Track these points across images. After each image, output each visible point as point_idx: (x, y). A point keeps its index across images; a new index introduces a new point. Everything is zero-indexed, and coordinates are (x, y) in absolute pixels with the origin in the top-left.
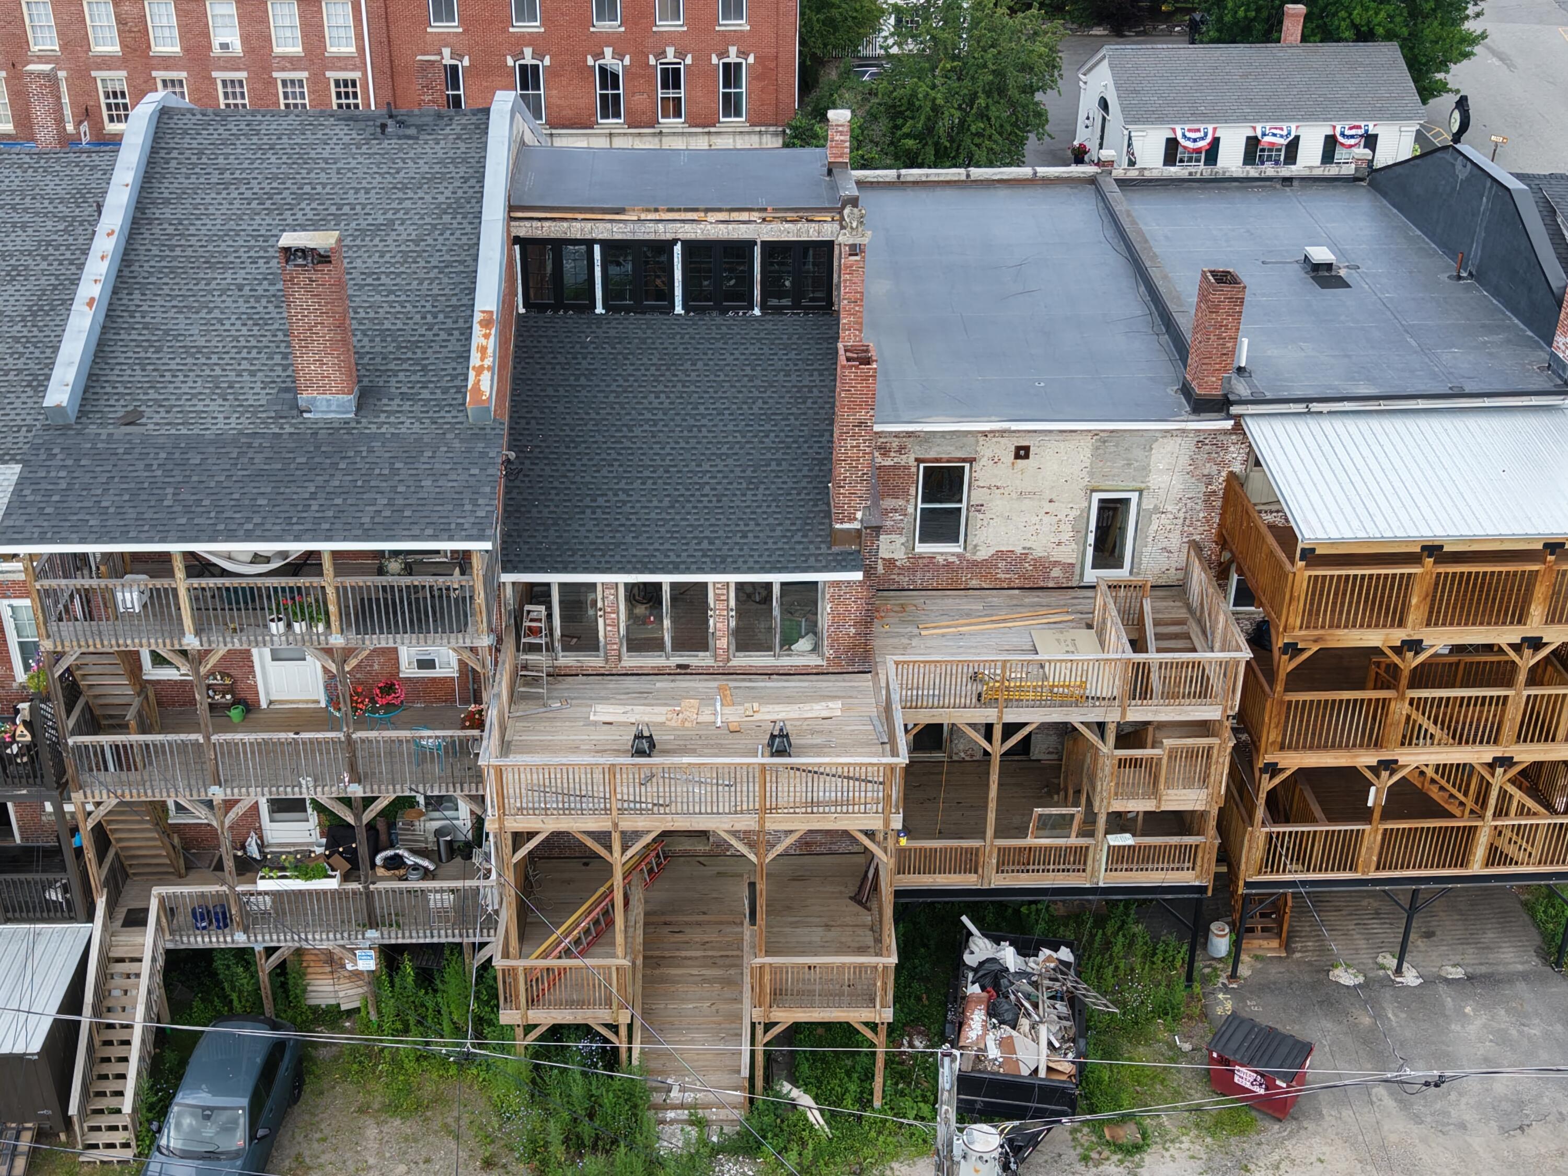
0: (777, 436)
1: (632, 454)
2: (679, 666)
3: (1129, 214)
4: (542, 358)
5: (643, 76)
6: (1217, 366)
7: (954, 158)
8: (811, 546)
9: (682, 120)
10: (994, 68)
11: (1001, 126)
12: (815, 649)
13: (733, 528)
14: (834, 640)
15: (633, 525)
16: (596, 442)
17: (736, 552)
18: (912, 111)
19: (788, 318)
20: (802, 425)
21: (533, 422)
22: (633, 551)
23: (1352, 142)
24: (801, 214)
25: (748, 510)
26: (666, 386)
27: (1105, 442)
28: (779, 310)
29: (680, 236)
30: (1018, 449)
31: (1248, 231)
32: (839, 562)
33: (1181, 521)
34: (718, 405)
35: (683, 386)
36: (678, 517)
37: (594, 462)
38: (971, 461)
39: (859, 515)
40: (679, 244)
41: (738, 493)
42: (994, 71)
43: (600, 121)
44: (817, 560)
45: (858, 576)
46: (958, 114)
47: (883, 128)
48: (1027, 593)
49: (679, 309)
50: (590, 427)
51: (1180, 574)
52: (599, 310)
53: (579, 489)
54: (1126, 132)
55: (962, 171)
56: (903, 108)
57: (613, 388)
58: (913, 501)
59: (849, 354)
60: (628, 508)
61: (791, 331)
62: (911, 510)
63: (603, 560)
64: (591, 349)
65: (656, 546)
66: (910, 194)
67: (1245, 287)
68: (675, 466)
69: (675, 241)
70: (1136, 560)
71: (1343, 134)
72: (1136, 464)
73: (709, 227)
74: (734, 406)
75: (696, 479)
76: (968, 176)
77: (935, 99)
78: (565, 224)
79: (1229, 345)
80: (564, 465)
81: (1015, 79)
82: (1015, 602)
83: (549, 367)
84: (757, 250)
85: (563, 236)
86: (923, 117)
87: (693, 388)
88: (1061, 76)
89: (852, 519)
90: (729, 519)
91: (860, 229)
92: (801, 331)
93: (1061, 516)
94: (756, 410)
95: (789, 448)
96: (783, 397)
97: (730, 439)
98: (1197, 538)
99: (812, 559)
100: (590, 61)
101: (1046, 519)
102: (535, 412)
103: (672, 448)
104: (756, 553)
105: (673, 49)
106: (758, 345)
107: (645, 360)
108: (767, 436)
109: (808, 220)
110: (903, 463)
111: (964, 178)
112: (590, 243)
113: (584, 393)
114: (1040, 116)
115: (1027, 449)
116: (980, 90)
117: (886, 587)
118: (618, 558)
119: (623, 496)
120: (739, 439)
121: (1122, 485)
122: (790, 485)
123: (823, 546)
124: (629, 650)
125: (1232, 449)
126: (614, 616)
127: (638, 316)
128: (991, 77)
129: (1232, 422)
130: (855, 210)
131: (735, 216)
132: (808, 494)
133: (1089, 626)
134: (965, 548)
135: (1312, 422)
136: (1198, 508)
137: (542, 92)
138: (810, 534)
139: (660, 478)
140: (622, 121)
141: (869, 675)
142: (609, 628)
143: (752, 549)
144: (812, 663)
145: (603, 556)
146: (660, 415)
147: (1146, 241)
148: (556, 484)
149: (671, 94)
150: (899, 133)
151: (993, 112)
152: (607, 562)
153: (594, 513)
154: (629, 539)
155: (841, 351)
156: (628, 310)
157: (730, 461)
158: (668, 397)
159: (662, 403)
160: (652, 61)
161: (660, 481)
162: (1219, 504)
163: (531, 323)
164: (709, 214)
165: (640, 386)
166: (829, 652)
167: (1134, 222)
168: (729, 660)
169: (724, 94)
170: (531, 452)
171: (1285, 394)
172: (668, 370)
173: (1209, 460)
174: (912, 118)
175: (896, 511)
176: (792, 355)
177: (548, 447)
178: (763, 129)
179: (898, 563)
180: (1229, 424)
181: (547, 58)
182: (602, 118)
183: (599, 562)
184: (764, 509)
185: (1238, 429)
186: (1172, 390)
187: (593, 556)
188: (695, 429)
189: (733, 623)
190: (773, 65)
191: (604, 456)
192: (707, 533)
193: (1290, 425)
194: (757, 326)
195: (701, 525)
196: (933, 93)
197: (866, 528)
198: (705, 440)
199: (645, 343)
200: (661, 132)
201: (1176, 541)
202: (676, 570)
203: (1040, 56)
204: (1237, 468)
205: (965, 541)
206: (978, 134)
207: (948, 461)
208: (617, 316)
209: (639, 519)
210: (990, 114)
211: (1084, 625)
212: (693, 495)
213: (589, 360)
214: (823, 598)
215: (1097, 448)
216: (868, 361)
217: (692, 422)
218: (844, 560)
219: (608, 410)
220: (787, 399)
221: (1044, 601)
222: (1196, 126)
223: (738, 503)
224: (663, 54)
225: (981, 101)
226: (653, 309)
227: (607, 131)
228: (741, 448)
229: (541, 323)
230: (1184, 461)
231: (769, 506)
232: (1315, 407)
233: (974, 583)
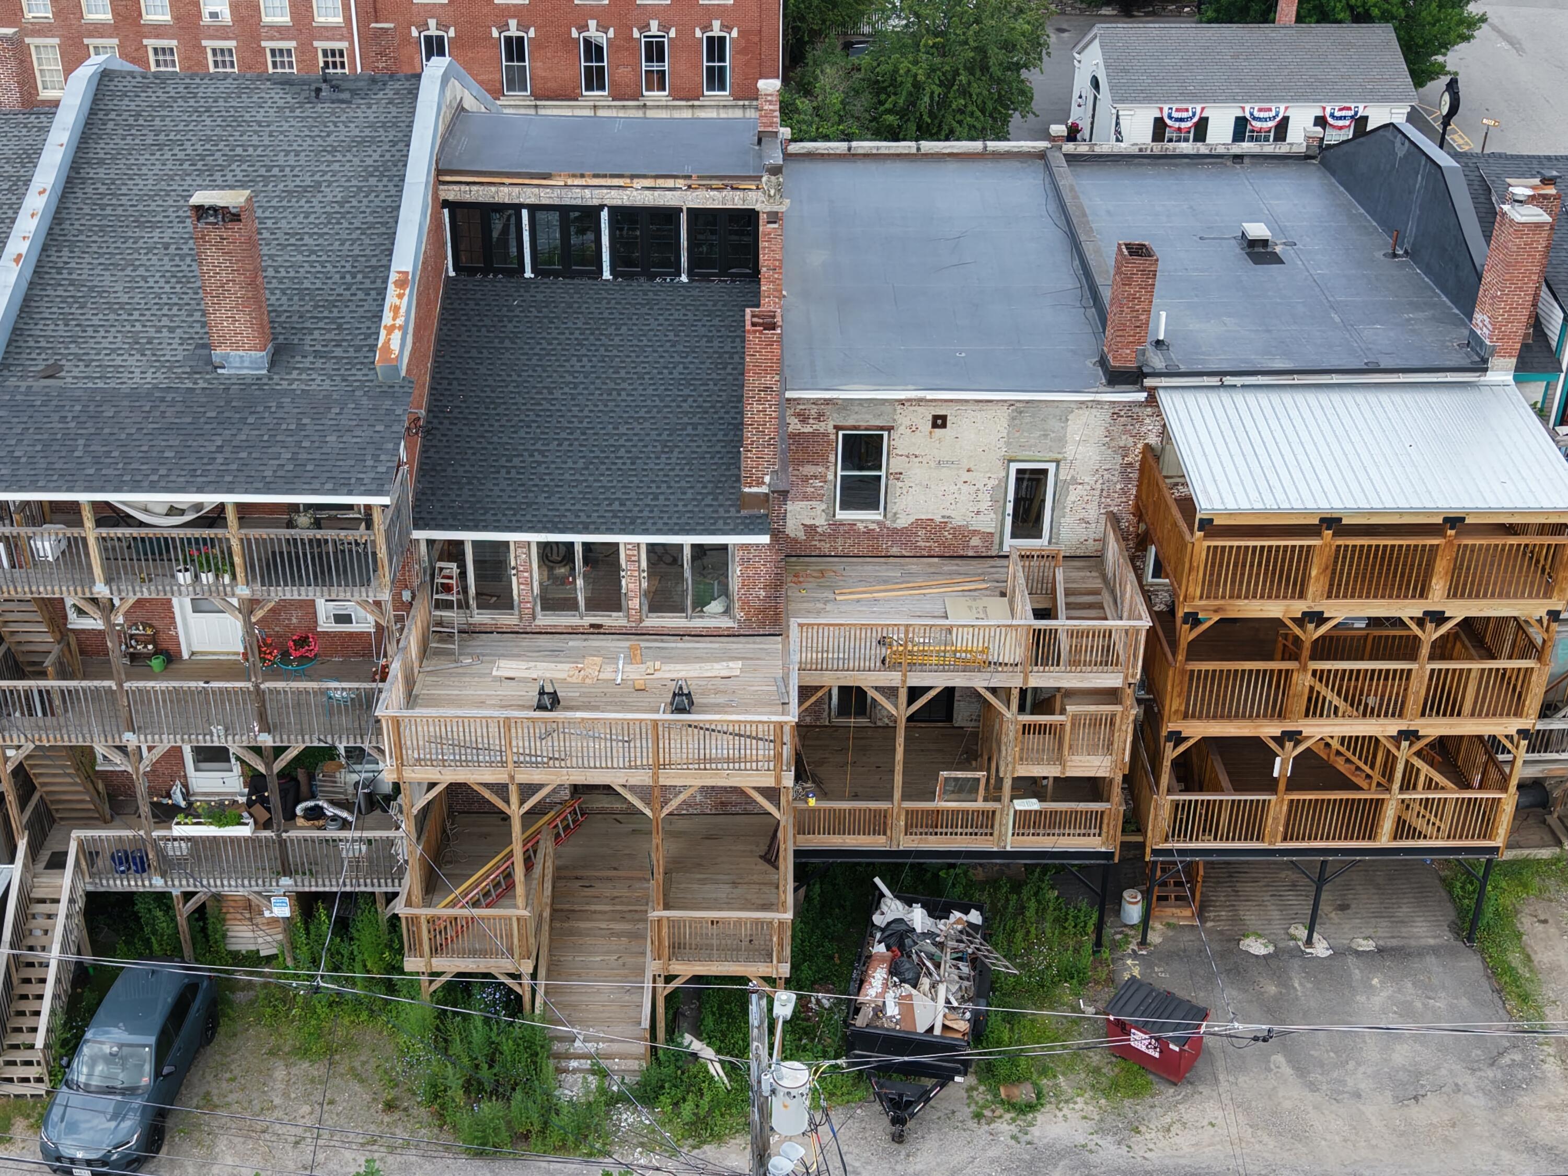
0: (695, 401)
1: (551, 416)
2: (592, 626)
3: (1072, 189)
4: (469, 320)
5: (627, 49)
6: (1131, 339)
7: (936, 133)
8: (721, 510)
9: (666, 93)
10: (975, 44)
11: (984, 103)
12: (727, 611)
13: (645, 490)
14: (745, 603)
15: (546, 486)
16: (516, 404)
17: (646, 514)
18: (895, 87)
19: (716, 285)
20: (720, 390)
21: (455, 382)
22: (545, 512)
23: (1340, 123)
24: (726, 182)
25: (661, 473)
26: (589, 350)
27: (1021, 412)
28: (706, 278)
29: (606, 202)
30: (935, 418)
31: (1191, 207)
32: (747, 525)
33: (1097, 493)
34: (639, 370)
35: (606, 350)
36: (591, 478)
37: (513, 423)
38: (890, 429)
39: (767, 479)
40: (606, 209)
41: (652, 455)
42: (976, 48)
43: (585, 93)
44: (725, 524)
45: (765, 539)
46: (937, 90)
47: (865, 103)
48: (946, 561)
49: (607, 275)
50: (511, 389)
51: (1098, 546)
52: (528, 274)
53: (495, 449)
54: (1114, 111)
55: (913, 144)
56: (886, 84)
57: (537, 351)
58: (832, 468)
59: (755, 320)
60: (542, 469)
61: (717, 298)
62: (830, 477)
63: (514, 519)
64: (517, 313)
65: (568, 506)
66: (860, 165)
67: (1157, 260)
68: (592, 428)
69: (601, 207)
70: (1054, 530)
71: (1332, 116)
72: (1053, 435)
73: (635, 193)
74: (655, 371)
75: (611, 442)
76: (918, 149)
77: (915, 76)
78: (493, 189)
79: (1143, 317)
80: (483, 425)
81: (996, 55)
82: (933, 570)
83: (475, 329)
84: (684, 217)
85: (491, 200)
86: (904, 93)
87: (615, 352)
88: (1048, 54)
89: (760, 483)
90: (641, 481)
91: (778, 197)
92: (726, 297)
93: (980, 485)
94: (676, 374)
95: (706, 412)
96: (703, 363)
97: (649, 403)
98: (1115, 509)
99: (721, 522)
100: (575, 33)
101: (965, 488)
102: (458, 374)
103: (591, 411)
104: (666, 515)
105: (657, 22)
106: (683, 311)
107: (570, 325)
108: (685, 401)
109: (732, 188)
110: (822, 431)
111: (914, 151)
112: (518, 207)
113: (507, 355)
114: (1026, 95)
115: (944, 418)
116: (961, 66)
117: (808, 553)
118: (529, 517)
119: (538, 457)
120: (657, 403)
121: (1039, 456)
122: (704, 449)
123: (732, 509)
124: (543, 609)
125: (1147, 421)
126: (526, 574)
127: (567, 281)
128: (972, 54)
129: (1145, 394)
130: (773, 178)
131: (661, 183)
132: (721, 458)
133: (1003, 595)
134: (885, 516)
135: (1225, 395)
136: (1115, 479)
137: (527, 63)
138: (721, 497)
139: (576, 439)
140: (606, 93)
141: (779, 638)
142: (522, 587)
143: (662, 511)
144: (724, 625)
145: (514, 515)
146: (581, 378)
147: (1084, 215)
148: (473, 444)
149: (655, 67)
150: (882, 108)
151: (975, 89)
152: (518, 521)
153: (508, 473)
154: (541, 499)
155: (748, 317)
156: (556, 274)
157: (647, 425)
158: (590, 361)
159: (583, 367)
160: (636, 34)
161: (576, 443)
162: (1135, 475)
163: (461, 286)
164: (635, 181)
165: (563, 349)
166: (740, 615)
167: (1076, 197)
168: (641, 621)
169: (708, 67)
170: (451, 412)
171: (1199, 368)
172: (592, 334)
173: (1125, 432)
174: (895, 94)
175: (816, 477)
176: (716, 322)
177: (468, 407)
178: (747, 103)
179: (819, 530)
180: (1142, 396)
181: (532, 29)
182: (587, 90)
183: (510, 521)
184: (677, 472)
185: (1152, 400)
186: (1091, 363)
187: (504, 515)
188: (614, 393)
189: (645, 584)
190: (756, 39)
191: (522, 417)
192: (619, 495)
193: (1202, 397)
194: (683, 292)
195: (614, 487)
196: (914, 69)
197: (773, 492)
198: (623, 404)
199: (571, 307)
200: (645, 105)
201: (1093, 512)
202: (586, 530)
203: (1023, 34)
204: (1153, 440)
205: (885, 509)
206: (961, 112)
207: (866, 429)
208: (546, 280)
209: (552, 480)
210: (972, 90)
211: (998, 593)
212: (607, 457)
213: (514, 323)
214: (733, 561)
215: (1014, 419)
216: (773, 327)
217: (612, 385)
218: (752, 523)
219: (530, 373)
220: (708, 365)
221: (962, 569)
222: (1184, 106)
223: (652, 466)
224: (647, 26)
225: (963, 78)
226: (581, 274)
227: (592, 103)
228: (658, 412)
229: (470, 286)
230: (1101, 432)
231: (682, 470)
232: (1228, 380)
233: (895, 550)
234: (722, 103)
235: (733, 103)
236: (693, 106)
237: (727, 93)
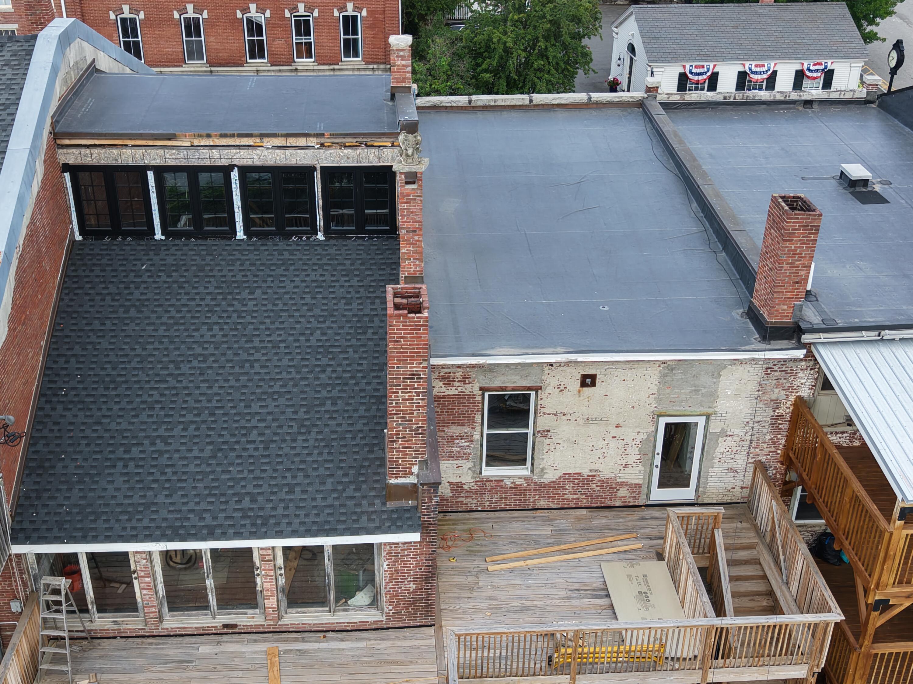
0: (334, 371)
1: (177, 395)
2: (225, 626)
3: (676, 135)
4: (92, 288)
5: (280, 26)
6: (789, 295)
7: (521, 88)
8: (364, 502)
9: (313, 60)
10: (551, 18)
11: (557, 63)
12: (374, 603)
13: (280, 481)
14: (394, 597)
15: (168, 481)
16: (138, 382)
17: (280, 511)
18: (489, 52)
19: (353, 242)
20: (360, 358)
21: (73, 360)
22: (164, 514)
23: (815, 75)
24: (360, 140)
25: (297, 459)
26: (221, 317)
27: (672, 370)
28: (343, 235)
29: (235, 162)
30: (584, 377)
31: (783, 149)
32: (394, 521)
33: (747, 444)
34: (274, 337)
35: (239, 317)
36: (219, 469)
37: (134, 405)
38: (537, 389)
39: (415, 469)
40: (236, 169)
41: (288, 438)
42: (551, 21)
43: (249, 61)
44: (370, 520)
45: (415, 537)
46: (524, 54)
47: (467, 65)
48: (595, 514)
49: (240, 234)
50: (134, 364)
51: (746, 492)
52: (159, 236)
53: (113, 437)
54: (649, 69)
55: (526, 96)
56: (482, 50)
57: (164, 320)
58: (478, 428)
59: (398, 300)
60: (163, 461)
61: (354, 256)
62: (477, 436)
63: (128, 525)
64: (145, 278)
65: (191, 506)
66: (480, 115)
67: (821, 215)
68: (222, 407)
69: (231, 167)
70: (702, 480)
71: (809, 70)
72: (704, 391)
73: (266, 153)
74: (291, 338)
75: (243, 423)
76: (531, 101)
77: (505, 43)
78: (115, 151)
79: (802, 273)
80: (100, 409)
81: (567, 27)
82: (583, 526)
83: (99, 298)
84: (317, 176)
85: (114, 163)
86: (497, 57)
87: (249, 319)
88: (601, 26)
89: (407, 473)
90: (275, 470)
91: (416, 156)
92: (364, 256)
93: (628, 440)
94: (313, 342)
95: (346, 384)
96: (342, 328)
97: (284, 375)
98: (763, 458)
99: (365, 518)
100: (239, 15)
101: (613, 444)
102: (77, 350)
103: (221, 387)
104: (302, 512)
105: (303, 5)
106: (320, 271)
107: (201, 289)
108: (324, 371)
109: (367, 146)
110: (467, 392)
111: (527, 102)
112: (141, 170)
113: (132, 326)
114: (586, 55)
115: (593, 377)
116: (540, 36)
117: (454, 508)
118: (146, 523)
119: (160, 446)
120: (293, 375)
121: (689, 410)
122: (345, 427)
123: (377, 501)
124: (171, 609)
125: (801, 375)
126: (147, 580)
127: (200, 242)
128: (549, 26)
129: (804, 351)
130: (410, 136)
131: (292, 141)
132: (363, 438)
133: (660, 557)
134: (532, 471)
135: (886, 350)
136: (765, 430)
137: (203, 38)
138: (364, 486)
139: (204, 422)
140: (266, 60)
141: (431, 630)
142: (145, 592)
143: (298, 507)
144: (371, 619)
145: (129, 520)
146: (211, 350)
147: (695, 160)
148: (88, 432)
149: (303, 39)
150: (479, 69)
151: (551, 53)
152: (133, 528)
153: (126, 466)
154: (161, 499)
155: (390, 297)
156: (187, 235)
157: (282, 401)
158: (221, 329)
159: (214, 336)
160: (287, 14)
161: (204, 426)
162: (785, 426)
163: (87, 251)
164: (265, 140)
165: (193, 318)
166: (388, 608)
167: (681, 142)
168: (280, 618)
169: (344, 39)
170: (66, 395)
171: (856, 321)
172: (224, 299)
173: (777, 386)
174: (490, 58)
175: (462, 438)
176: (354, 282)
177: (85, 389)
178: (375, 66)
179: (465, 487)
180: (801, 353)
181: (205, 12)
182: (250, 58)
183: (124, 529)
184: (315, 457)
185: (810, 356)
186: (738, 313)
187: (118, 521)
188: (247, 365)
189: (282, 581)
190: (381, 17)
191: (145, 398)
192: (250, 489)
193: (863, 352)
194: (319, 250)
195: (244, 479)
196: (504, 38)
197: (422, 485)
198: (257, 377)
199: (203, 271)
200: (296, 70)
201: (741, 461)
202: (211, 536)
203: (586, 9)
204: (805, 392)
205: (532, 464)
206: (540, 70)
207: (513, 390)
208: (177, 242)
209: (175, 473)
210: (549, 54)
211: (653, 554)
212: (238, 442)
213: (142, 290)
214: (380, 554)
215: (665, 376)
216: (417, 309)
217: (244, 356)
218: (399, 518)
219: (156, 345)
220: (347, 330)
221: (613, 522)
222: (701, 64)
223: (287, 450)
224: (296, 8)
225: (542, 44)
226: (214, 235)
227: (255, 68)
228: (294, 386)
229: (97, 251)
230: (753, 386)
231: (320, 454)
232: (887, 334)
233: (542, 503)
234: (356, 67)
235: (365, 66)
236: (334, 70)
237: (360, 59)
